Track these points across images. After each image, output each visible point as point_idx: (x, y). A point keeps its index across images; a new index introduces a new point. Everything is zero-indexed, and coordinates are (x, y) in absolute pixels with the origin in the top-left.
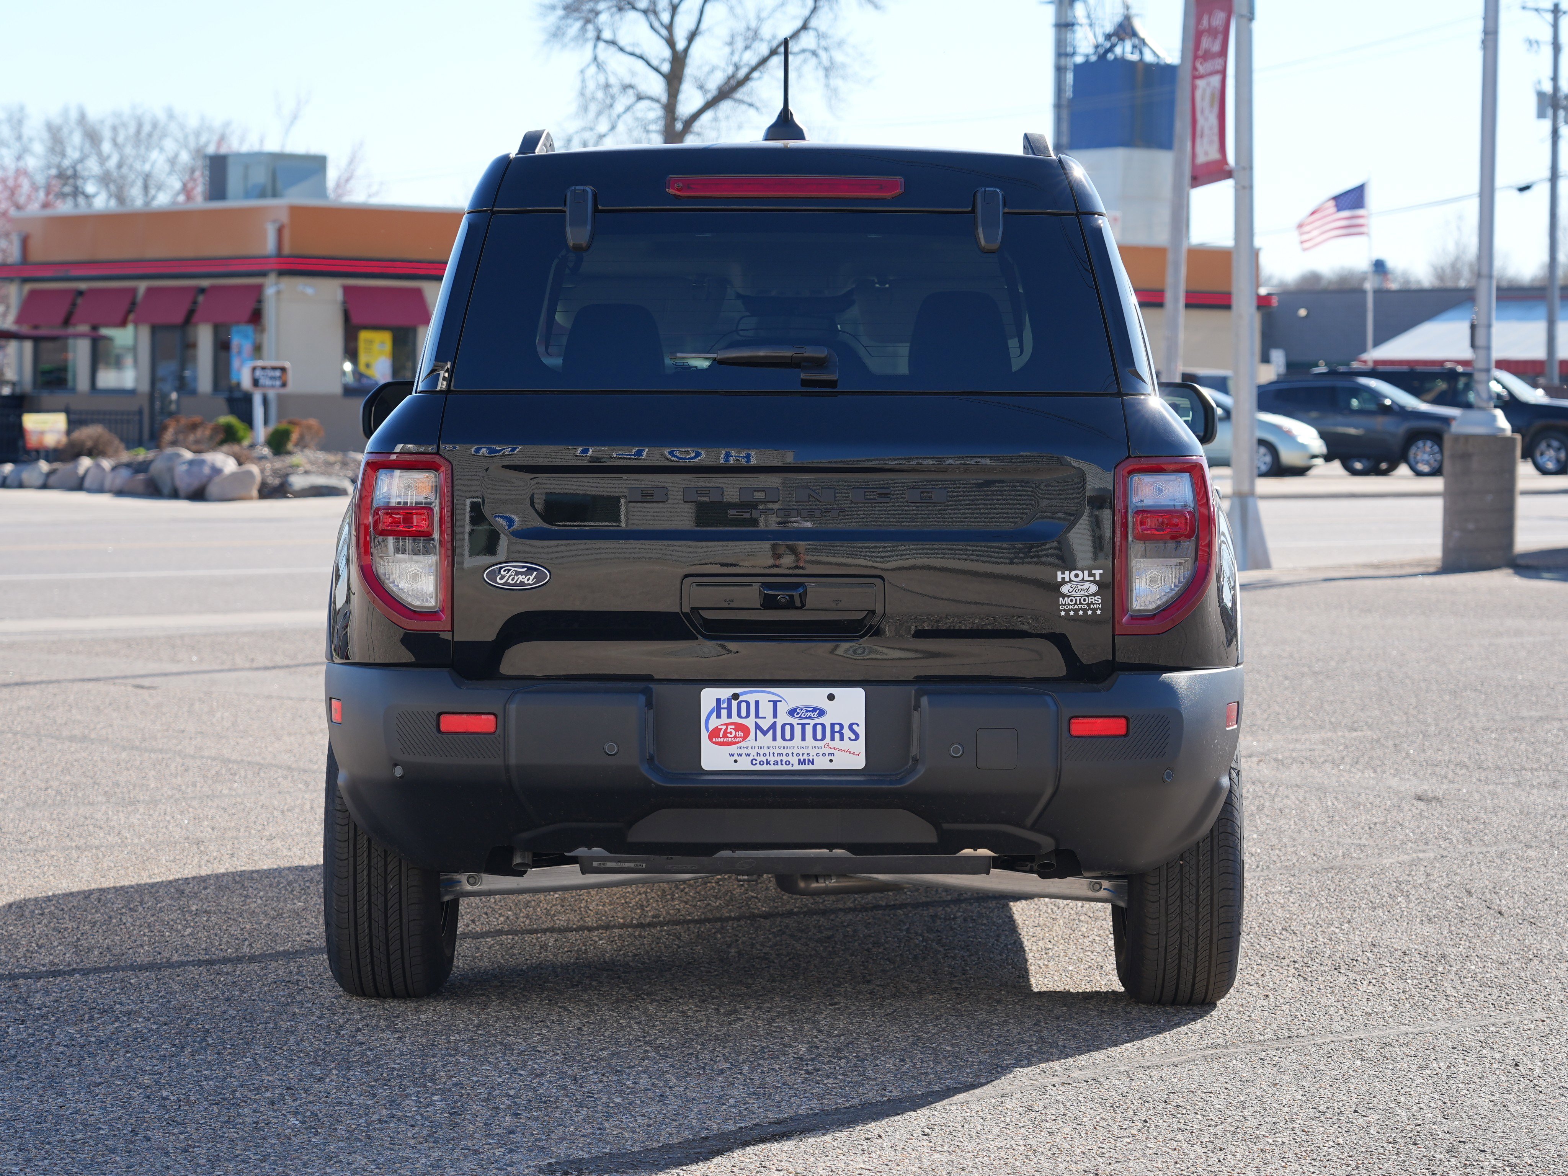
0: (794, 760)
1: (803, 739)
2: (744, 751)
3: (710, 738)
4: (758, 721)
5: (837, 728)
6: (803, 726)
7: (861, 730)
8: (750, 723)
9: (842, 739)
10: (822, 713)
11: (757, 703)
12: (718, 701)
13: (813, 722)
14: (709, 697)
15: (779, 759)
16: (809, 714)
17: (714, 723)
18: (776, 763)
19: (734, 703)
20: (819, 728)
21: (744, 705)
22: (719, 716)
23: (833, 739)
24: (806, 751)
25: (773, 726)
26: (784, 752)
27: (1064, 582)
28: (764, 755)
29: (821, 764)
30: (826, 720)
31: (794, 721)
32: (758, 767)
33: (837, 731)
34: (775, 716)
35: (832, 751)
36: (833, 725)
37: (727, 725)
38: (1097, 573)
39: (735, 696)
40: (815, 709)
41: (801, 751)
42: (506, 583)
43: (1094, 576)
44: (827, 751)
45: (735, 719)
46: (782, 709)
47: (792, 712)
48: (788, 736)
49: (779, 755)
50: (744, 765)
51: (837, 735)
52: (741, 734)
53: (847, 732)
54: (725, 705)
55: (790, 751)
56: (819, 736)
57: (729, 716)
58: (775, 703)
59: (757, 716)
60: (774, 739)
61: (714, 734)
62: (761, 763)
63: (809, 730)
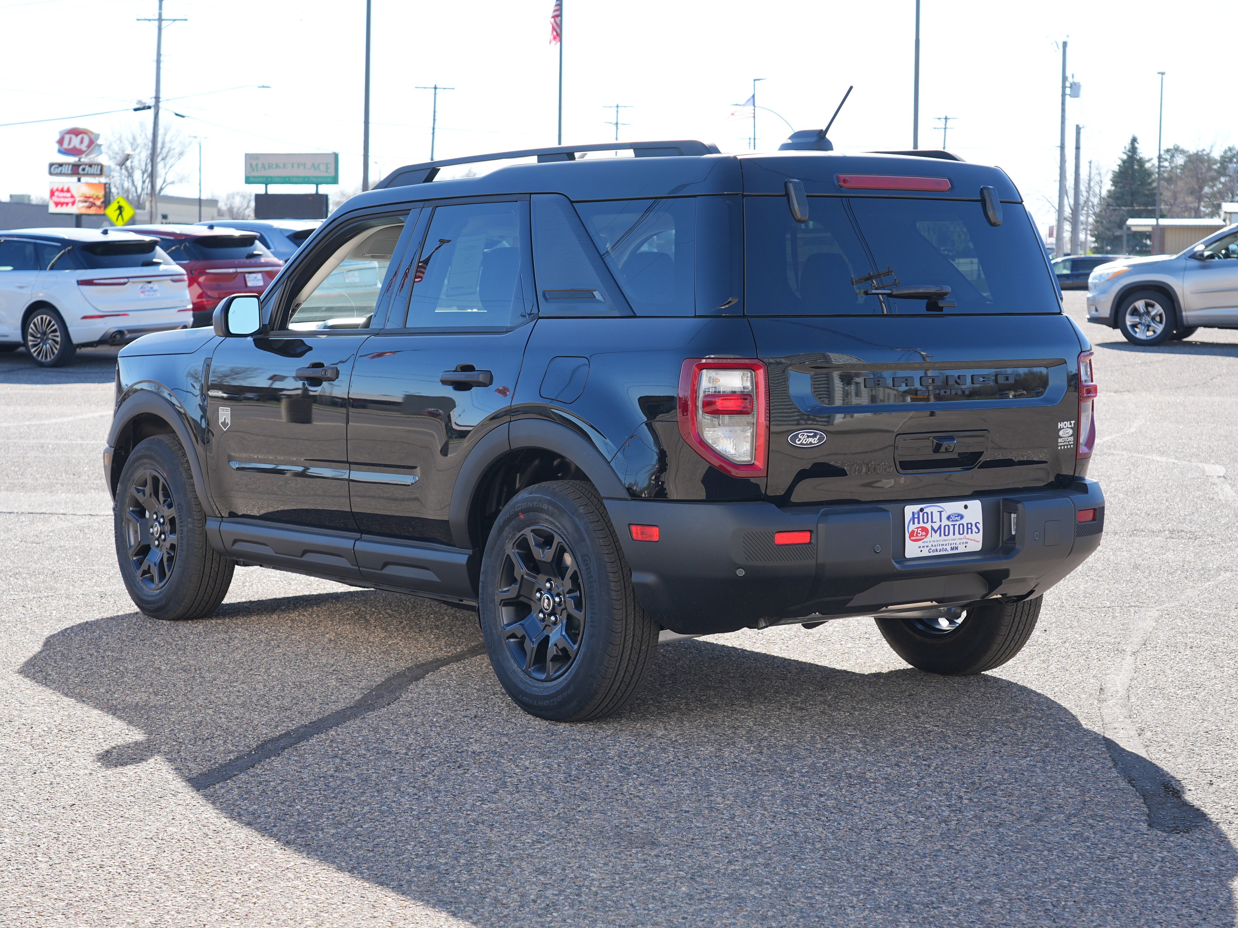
0: (949, 548)
1: (954, 534)
2: (925, 544)
3: (910, 538)
4: (933, 524)
6: (954, 525)
7: (980, 526)
8: (928, 526)
9: (972, 533)
10: (962, 517)
11: (932, 513)
12: (913, 513)
13: (958, 523)
14: (910, 510)
15: (941, 547)
16: (956, 518)
17: (912, 527)
18: (940, 551)
19: (921, 514)
20: (961, 526)
21: (925, 515)
22: (914, 523)
23: (967, 533)
24: (954, 542)
25: (940, 527)
26: (944, 543)
27: (1061, 429)
28: (935, 546)
29: (961, 549)
30: (964, 521)
31: (950, 523)
32: (932, 554)
33: (969, 528)
34: (941, 521)
35: (967, 541)
36: (967, 524)
37: (918, 528)
38: (1073, 422)
39: (922, 510)
40: (959, 515)
41: (952, 542)
42: (801, 444)
43: (1071, 424)
44: (965, 541)
45: (922, 524)
46: (944, 516)
47: (948, 518)
48: (947, 534)
49: (943, 545)
50: (925, 553)
51: (970, 530)
52: (924, 533)
53: (974, 528)
54: (916, 516)
55: (947, 542)
56: (961, 532)
57: (919, 523)
58: (940, 512)
59: (932, 522)
60: (940, 536)
61: (912, 534)
62: (933, 551)
63: (957, 527)
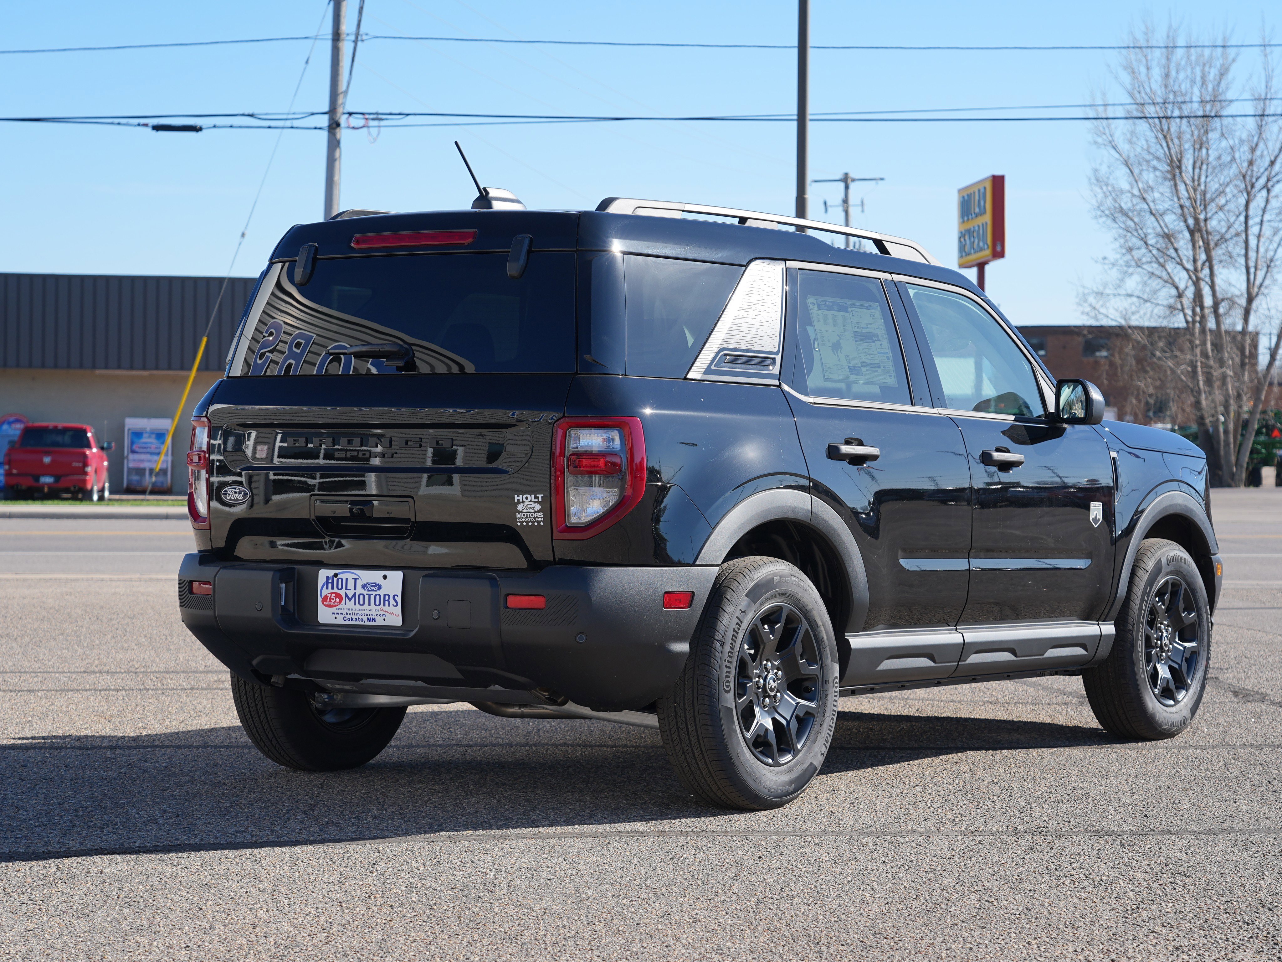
0: (365, 618)
1: (369, 605)
2: (339, 612)
3: (323, 603)
4: (347, 591)
5: (387, 598)
6: (370, 595)
7: (399, 599)
8: (342, 592)
9: (389, 605)
10: (380, 587)
11: (347, 579)
12: (327, 577)
13: (374, 593)
14: (324, 574)
15: (357, 617)
16: (373, 588)
17: (325, 592)
18: (356, 620)
19: (335, 579)
20: (378, 597)
21: (340, 581)
22: (327, 588)
23: (384, 605)
24: (371, 613)
25: (354, 595)
26: (360, 612)
27: (519, 502)
28: (350, 614)
29: (379, 622)
30: (382, 592)
31: (365, 592)
32: (347, 623)
33: (386, 599)
34: (355, 589)
35: (384, 613)
36: (385, 596)
37: (331, 593)
38: (540, 496)
39: (336, 575)
40: (376, 585)
41: (368, 613)
42: (230, 499)
43: (537, 498)
44: (382, 613)
45: (335, 590)
46: (359, 584)
47: (364, 587)
48: (361, 603)
49: (358, 614)
50: (340, 621)
51: (387, 602)
52: (338, 600)
53: (392, 602)
54: (330, 581)
55: (362, 612)
56: (377, 603)
57: (333, 588)
58: (355, 580)
59: (346, 589)
60: (355, 604)
61: (325, 599)
62: (349, 619)
63: (372, 597)
